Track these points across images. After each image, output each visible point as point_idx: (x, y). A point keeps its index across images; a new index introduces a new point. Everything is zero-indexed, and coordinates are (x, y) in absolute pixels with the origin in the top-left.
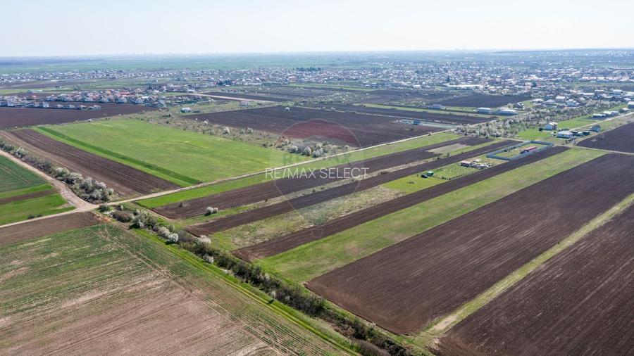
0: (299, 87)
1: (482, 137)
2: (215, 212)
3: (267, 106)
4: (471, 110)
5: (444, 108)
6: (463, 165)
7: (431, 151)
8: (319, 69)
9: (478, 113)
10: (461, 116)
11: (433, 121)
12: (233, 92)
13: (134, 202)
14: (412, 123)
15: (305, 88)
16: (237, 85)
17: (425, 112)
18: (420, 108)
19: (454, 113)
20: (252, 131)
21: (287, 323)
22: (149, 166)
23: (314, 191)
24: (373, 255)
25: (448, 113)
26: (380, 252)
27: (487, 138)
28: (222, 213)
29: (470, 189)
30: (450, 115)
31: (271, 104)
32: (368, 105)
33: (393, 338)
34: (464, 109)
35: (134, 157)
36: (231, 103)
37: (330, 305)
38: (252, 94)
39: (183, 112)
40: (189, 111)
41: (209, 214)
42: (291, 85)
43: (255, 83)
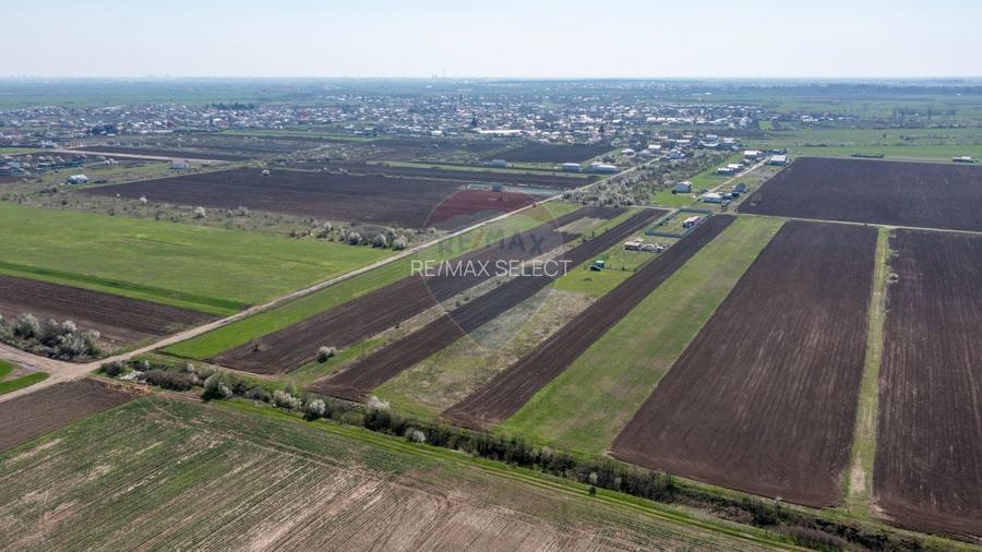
0: (249, 137)
1: (607, 206)
2: (332, 355)
3: (222, 169)
4: (548, 168)
5: (509, 164)
6: (628, 248)
7: (561, 230)
8: (252, 107)
9: (563, 171)
10: (544, 177)
11: (515, 185)
12: (131, 146)
13: (157, 351)
14: (491, 188)
15: (259, 137)
16: (129, 134)
17: (489, 173)
18: (472, 165)
19: (534, 172)
20: (247, 212)
21: (651, 520)
22: (115, 284)
23: (458, 304)
24: (654, 394)
25: (525, 172)
26: (658, 389)
27: (616, 207)
28: (346, 355)
29: (675, 283)
30: (528, 175)
31: (224, 165)
32: (392, 164)
33: (818, 513)
34: (540, 165)
35: (64, 269)
36: (148, 166)
37: (679, 480)
38: (170, 149)
39: (74, 182)
40: (85, 182)
41: (323, 359)
42: (225, 132)
43: (158, 127)
